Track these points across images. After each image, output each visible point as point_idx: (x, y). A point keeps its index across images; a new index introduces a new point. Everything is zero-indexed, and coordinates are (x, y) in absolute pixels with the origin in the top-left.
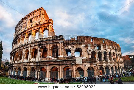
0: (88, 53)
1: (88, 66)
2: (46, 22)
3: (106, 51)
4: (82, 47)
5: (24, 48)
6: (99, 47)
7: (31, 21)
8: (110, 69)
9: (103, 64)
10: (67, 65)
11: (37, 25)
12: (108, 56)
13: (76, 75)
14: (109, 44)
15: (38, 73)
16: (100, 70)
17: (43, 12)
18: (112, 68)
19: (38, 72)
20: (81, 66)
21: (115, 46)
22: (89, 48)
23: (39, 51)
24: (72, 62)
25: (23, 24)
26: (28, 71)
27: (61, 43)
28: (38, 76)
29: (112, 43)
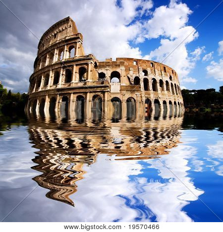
0: (129, 79)
1: (128, 95)
3: (154, 77)
4: (121, 70)
5: (44, 72)
6: (146, 72)
7: (55, 35)
8: (161, 103)
9: (149, 95)
10: (97, 94)
12: (158, 85)
14: (160, 69)
15: (58, 105)
16: (146, 103)
17: (70, 23)
18: (165, 102)
19: (59, 102)
20: (118, 96)
21: (169, 72)
22: (131, 72)
23: (62, 75)
24: (103, 88)
25: (45, 40)
27: (90, 65)
29: (165, 68)
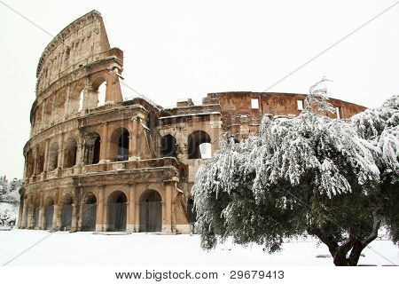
2: (102, 58)
11: (81, 66)
13: (174, 217)
15: (78, 211)
19: (78, 207)
22: (243, 129)
23: (82, 146)
24: (162, 176)
26: (55, 207)
27: (135, 122)
28: (78, 218)
